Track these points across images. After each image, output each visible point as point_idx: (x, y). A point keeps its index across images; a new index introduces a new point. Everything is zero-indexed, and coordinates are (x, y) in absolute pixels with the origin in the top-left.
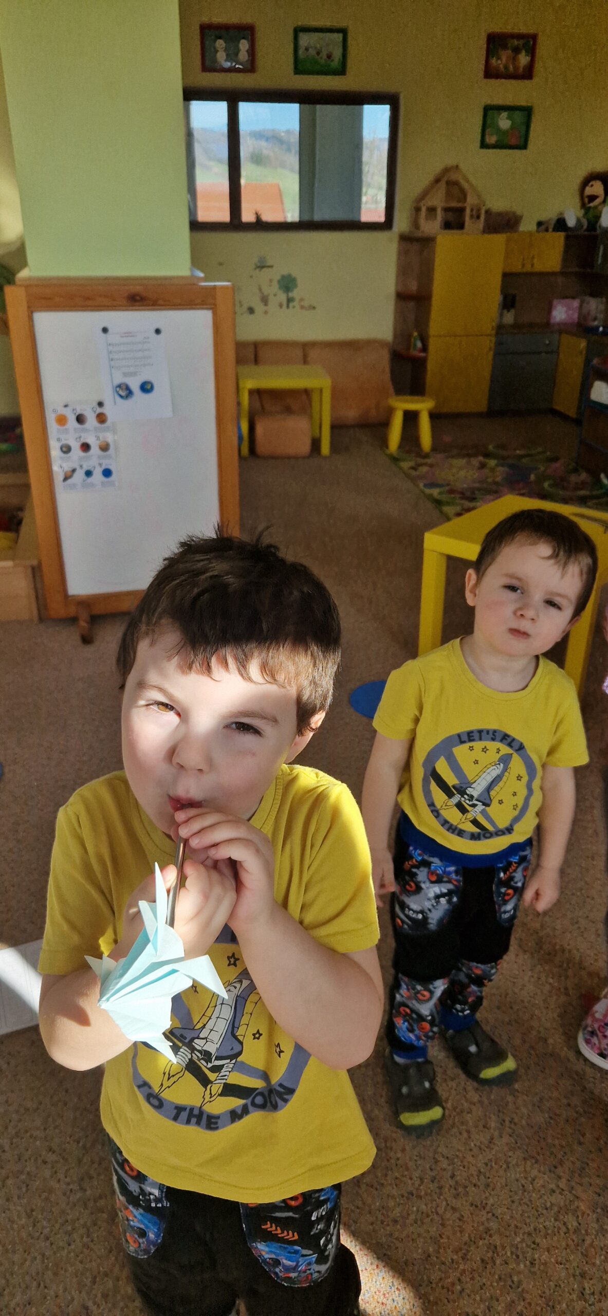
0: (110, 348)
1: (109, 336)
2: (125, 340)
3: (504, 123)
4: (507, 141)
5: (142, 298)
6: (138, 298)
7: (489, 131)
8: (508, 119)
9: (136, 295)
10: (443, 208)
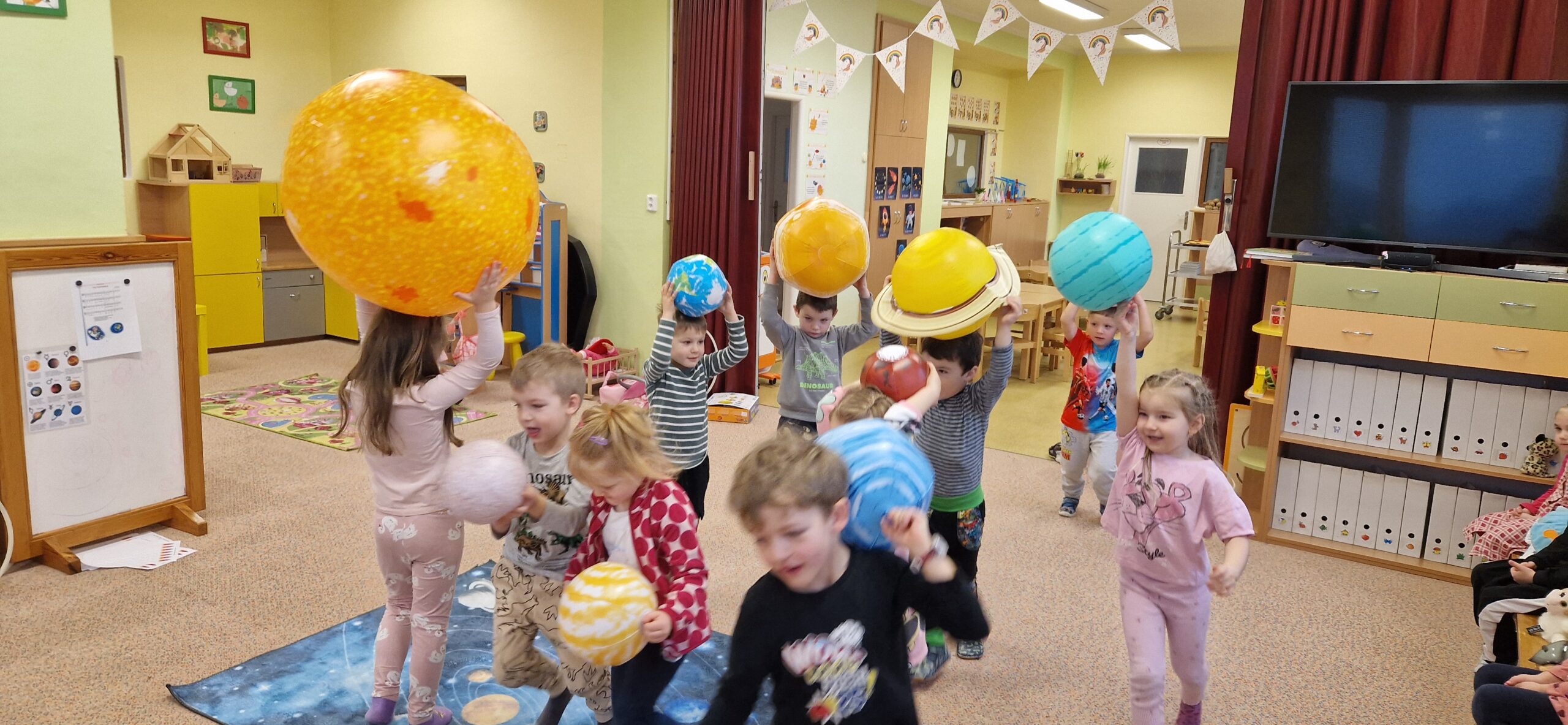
0: (84, 298)
1: (83, 288)
2: (98, 290)
3: (231, 90)
4: (235, 105)
5: (115, 256)
6: (110, 256)
7: (216, 96)
8: (233, 87)
9: (109, 253)
10: (188, 161)
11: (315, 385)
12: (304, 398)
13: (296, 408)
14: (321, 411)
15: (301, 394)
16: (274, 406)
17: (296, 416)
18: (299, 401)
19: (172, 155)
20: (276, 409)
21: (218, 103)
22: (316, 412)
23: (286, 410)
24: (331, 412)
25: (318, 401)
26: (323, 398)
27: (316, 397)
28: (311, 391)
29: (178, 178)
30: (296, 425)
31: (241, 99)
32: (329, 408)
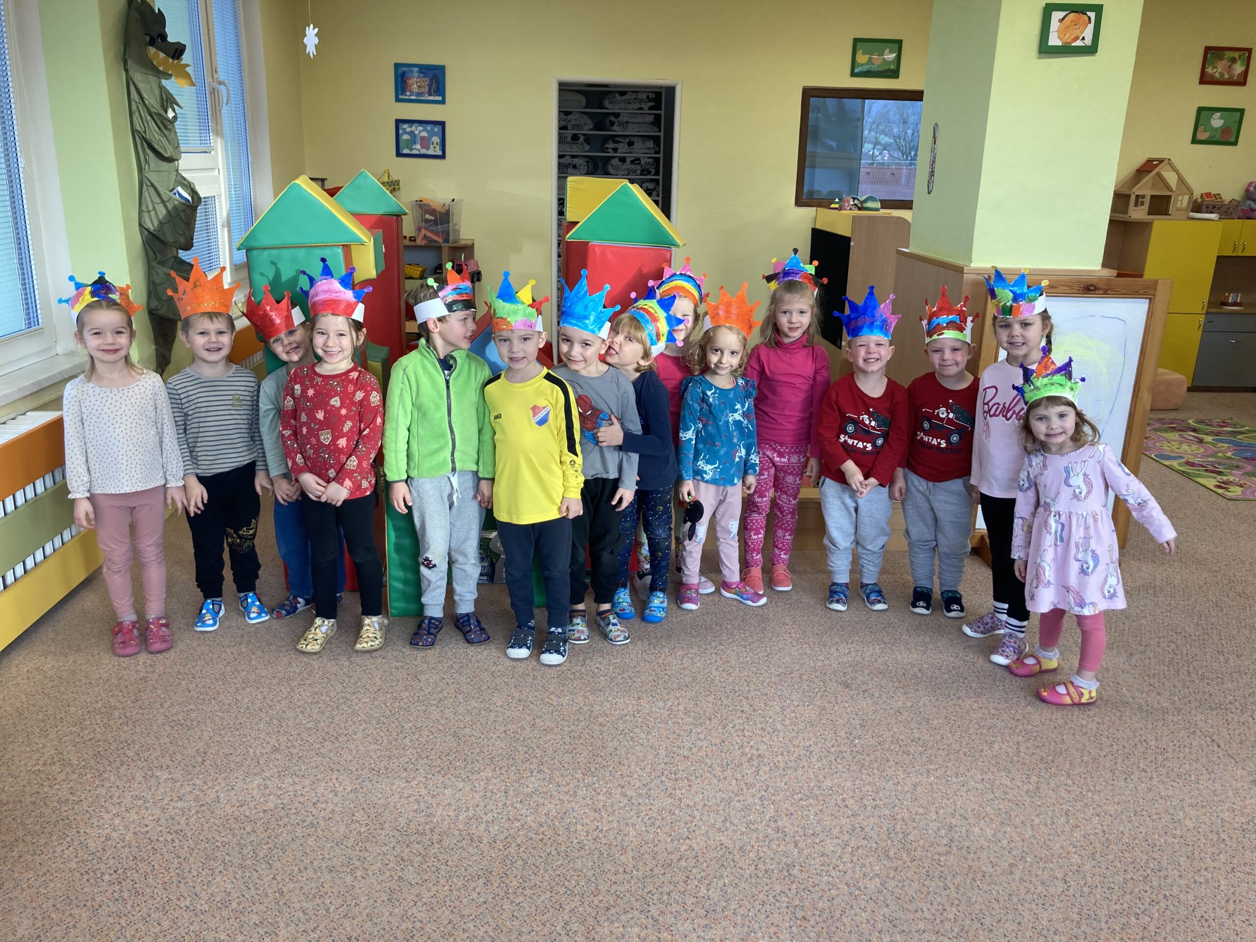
3: (1217, 122)
4: (1218, 137)
5: (1096, 289)
6: (1092, 288)
7: (1201, 128)
8: (1220, 118)
9: (1092, 285)
10: (1152, 196)
11: (1225, 429)
12: (1209, 439)
13: (1194, 447)
14: (1220, 454)
15: (1207, 434)
16: (1174, 441)
17: (1191, 454)
18: (1201, 441)
19: (1137, 190)
20: (1173, 443)
21: (1201, 136)
22: (1214, 455)
23: (1185, 447)
24: (1230, 458)
25: (1221, 444)
26: (1227, 443)
27: (1221, 441)
28: (1218, 434)
29: (1138, 214)
30: (1188, 463)
31: (1225, 130)
32: (1229, 454)
